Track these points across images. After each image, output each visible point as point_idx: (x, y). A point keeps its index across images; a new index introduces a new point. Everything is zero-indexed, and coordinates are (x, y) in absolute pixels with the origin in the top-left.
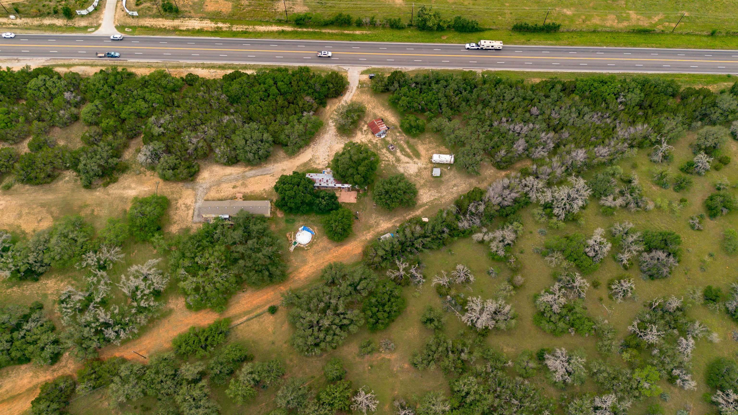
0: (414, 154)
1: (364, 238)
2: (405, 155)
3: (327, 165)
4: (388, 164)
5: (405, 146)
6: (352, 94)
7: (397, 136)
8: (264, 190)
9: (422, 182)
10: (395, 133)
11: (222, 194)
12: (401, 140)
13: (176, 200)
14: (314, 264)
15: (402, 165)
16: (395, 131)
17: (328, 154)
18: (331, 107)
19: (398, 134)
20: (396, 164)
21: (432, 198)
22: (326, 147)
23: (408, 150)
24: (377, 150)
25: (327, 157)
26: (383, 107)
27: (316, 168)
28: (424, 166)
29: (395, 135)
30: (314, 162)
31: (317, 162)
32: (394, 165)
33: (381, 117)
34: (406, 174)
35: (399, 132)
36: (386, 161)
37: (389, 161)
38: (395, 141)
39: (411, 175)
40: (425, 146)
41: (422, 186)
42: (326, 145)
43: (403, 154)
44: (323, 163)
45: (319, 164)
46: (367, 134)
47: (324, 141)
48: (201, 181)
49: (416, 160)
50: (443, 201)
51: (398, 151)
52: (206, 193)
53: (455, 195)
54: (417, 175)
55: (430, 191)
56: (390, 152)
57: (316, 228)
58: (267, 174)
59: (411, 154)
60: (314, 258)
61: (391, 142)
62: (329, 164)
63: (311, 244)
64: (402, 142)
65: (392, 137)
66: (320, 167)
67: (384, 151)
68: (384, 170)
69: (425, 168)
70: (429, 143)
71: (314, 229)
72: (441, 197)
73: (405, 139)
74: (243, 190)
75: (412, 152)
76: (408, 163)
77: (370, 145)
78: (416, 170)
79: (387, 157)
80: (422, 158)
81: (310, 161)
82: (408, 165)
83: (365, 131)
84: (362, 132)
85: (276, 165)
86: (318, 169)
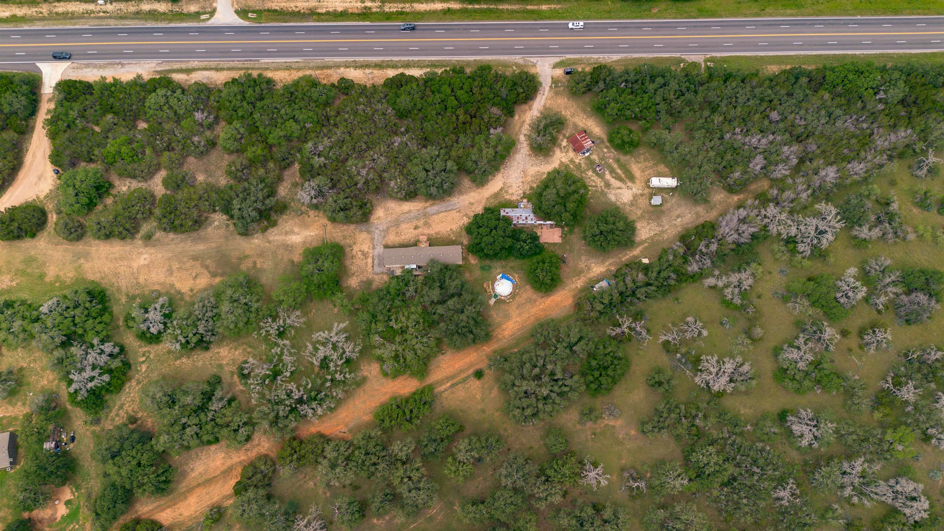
0: (626, 177)
1: (573, 286)
2: (616, 178)
3: (522, 195)
4: (596, 191)
5: (615, 166)
6: (544, 97)
7: (605, 153)
8: (451, 230)
9: (639, 212)
10: (601, 149)
11: (403, 237)
12: (609, 157)
13: (351, 246)
14: (518, 319)
15: (613, 192)
16: (602, 146)
17: (522, 180)
18: (520, 116)
19: (605, 150)
20: (606, 190)
21: (652, 233)
22: (519, 171)
23: (619, 171)
24: (582, 172)
25: (521, 184)
26: (585, 113)
27: (509, 200)
28: (640, 191)
29: (602, 151)
30: (507, 192)
31: (510, 191)
32: (603, 191)
33: (583, 127)
34: (618, 203)
35: (607, 147)
36: (594, 186)
37: (597, 186)
38: (602, 159)
39: (625, 204)
40: (640, 165)
41: (639, 218)
42: (518, 168)
43: (613, 177)
44: (517, 193)
45: (512, 194)
46: (568, 151)
47: (515, 163)
48: (376, 221)
49: (630, 184)
50: (666, 236)
51: (607, 172)
52: (384, 237)
53: (679, 229)
54: (632, 204)
55: (649, 224)
56: (598, 174)
57: (516, 276)
58: (452, 210)
59: (623, 176)
60: (517, 312)
61: (597, 161)
62: (524, 193)
63: (513, 295)
64: (611, 160)
65: (598, 155)
66: (514, 198)
67: (590, 173)
68: (591, 198)
69: (642, 195)
70: (645, 160)
71: (514, 277)
72: (663, 232)
73: (614, 157)
74: (426, 231)
75: (624, 173)
76: (620, 188)
77: (571, 166)
78: (631, 198)
79: (594, 181)
80: (637, 181)
81: (501, 189)
82: (620, 191)
83: (564, 147)
84: (561, 148)
85: (461, 198)
86: (512, 201)
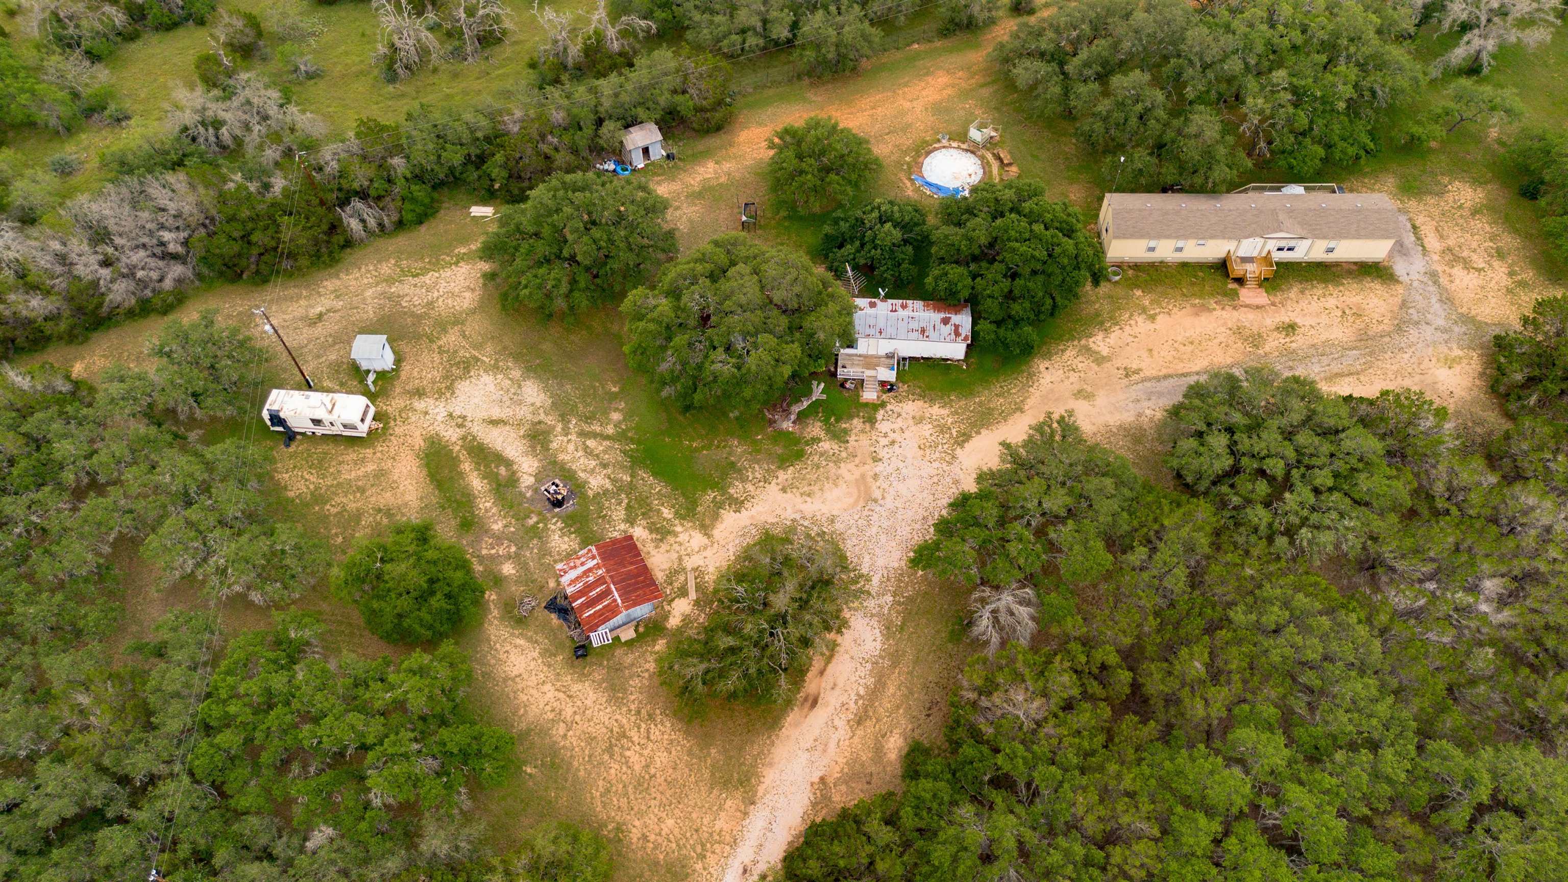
0: (454, 461)
2: (500, 459)
3: (880, 414)
4: (588, 418)
5: (486, 505)
6: (745, 854)
7: (516, 558)
8: (1152, 318)
9: (451, 338)
10: (526, 577)
11: (1331, 302)
12: (499, 539)
13: (1522, 284)
15: (524, 412)
16: (516, 590)
17: (880, 468)
18: (878, 750)
19: (508, 569)
20: (550, 420)
21: (428, 279)
22: (889, 503)
23: (477, 483)
24: (631, 487)
25: (883, 453)
26: (554, 750)
27: (932, 401)
28: (419, 405)
29: (523, 566)
30: (943, 429)
31: (927, 430)
32: (563, 418)
33: (583, 677)
34: (516, 373)
35: (498, 581)
36: (594, 435)
37: (582, 434)
38: (535, 533)
39: (495, 368)
40: (387, 499)
41: (456, 322)
42: (894, 512)
43: (508, 463)
44: (900, 423)
45: (919, 420)
46: (672, 574)
47: (904, 531)
48: (1457, 352)
49: (451, 435)
50: (386, 269)
51: (527, 481)
52: (1404, 305)
53: (330, 284)
54: (467, 367)
55: (430, 304)
56: (568, 475)
58: (1158, 379)
59: (466, 466)
61: (555, 525)
62: (872, 421)
63: (924, 149)
64: (497, 527)
65: (544, 552)
66: (911, 407)
67: (596, 482)
68: (613, 397)
69: (419, 393)
70: (357, 516)
72: (390, 281)
73: (479, 540)
74: (1247, 318)
75: (461, 475)
76: (494, 423)
77: (667, 513)
78: (463, 387)
79: (588, 452)
80: (419, 442)
81: (963, 439)
82: (496, 413)
83: (683, 592)
84: (698, 587)
85: (1127, 417)
86: (922, 397)
